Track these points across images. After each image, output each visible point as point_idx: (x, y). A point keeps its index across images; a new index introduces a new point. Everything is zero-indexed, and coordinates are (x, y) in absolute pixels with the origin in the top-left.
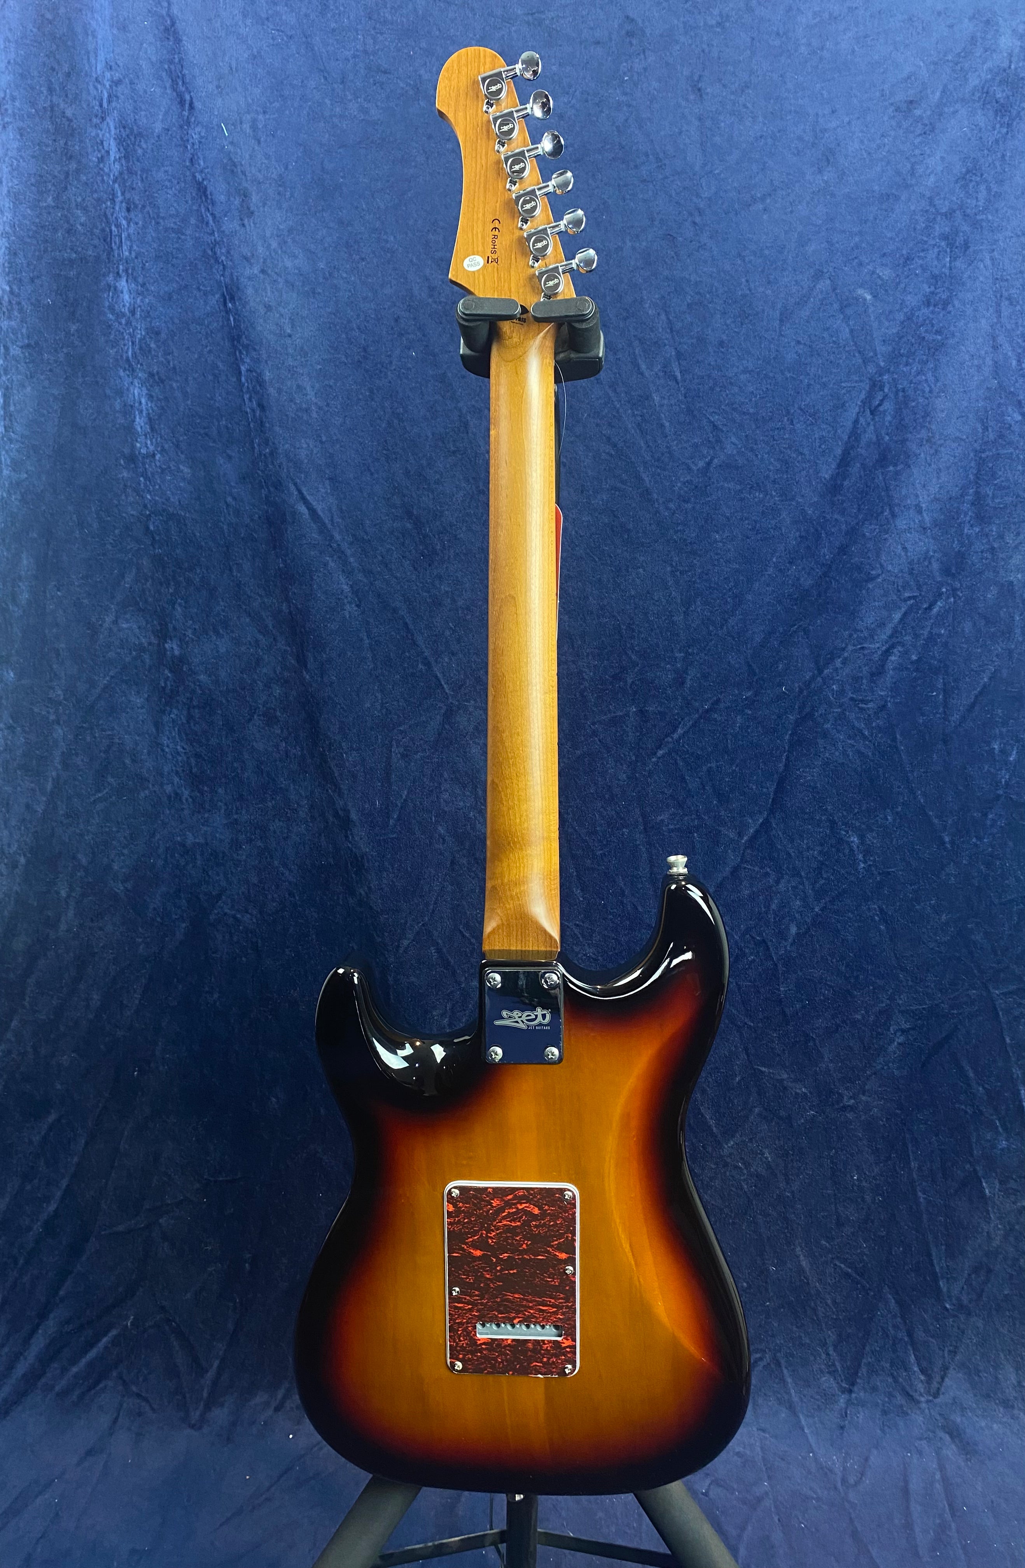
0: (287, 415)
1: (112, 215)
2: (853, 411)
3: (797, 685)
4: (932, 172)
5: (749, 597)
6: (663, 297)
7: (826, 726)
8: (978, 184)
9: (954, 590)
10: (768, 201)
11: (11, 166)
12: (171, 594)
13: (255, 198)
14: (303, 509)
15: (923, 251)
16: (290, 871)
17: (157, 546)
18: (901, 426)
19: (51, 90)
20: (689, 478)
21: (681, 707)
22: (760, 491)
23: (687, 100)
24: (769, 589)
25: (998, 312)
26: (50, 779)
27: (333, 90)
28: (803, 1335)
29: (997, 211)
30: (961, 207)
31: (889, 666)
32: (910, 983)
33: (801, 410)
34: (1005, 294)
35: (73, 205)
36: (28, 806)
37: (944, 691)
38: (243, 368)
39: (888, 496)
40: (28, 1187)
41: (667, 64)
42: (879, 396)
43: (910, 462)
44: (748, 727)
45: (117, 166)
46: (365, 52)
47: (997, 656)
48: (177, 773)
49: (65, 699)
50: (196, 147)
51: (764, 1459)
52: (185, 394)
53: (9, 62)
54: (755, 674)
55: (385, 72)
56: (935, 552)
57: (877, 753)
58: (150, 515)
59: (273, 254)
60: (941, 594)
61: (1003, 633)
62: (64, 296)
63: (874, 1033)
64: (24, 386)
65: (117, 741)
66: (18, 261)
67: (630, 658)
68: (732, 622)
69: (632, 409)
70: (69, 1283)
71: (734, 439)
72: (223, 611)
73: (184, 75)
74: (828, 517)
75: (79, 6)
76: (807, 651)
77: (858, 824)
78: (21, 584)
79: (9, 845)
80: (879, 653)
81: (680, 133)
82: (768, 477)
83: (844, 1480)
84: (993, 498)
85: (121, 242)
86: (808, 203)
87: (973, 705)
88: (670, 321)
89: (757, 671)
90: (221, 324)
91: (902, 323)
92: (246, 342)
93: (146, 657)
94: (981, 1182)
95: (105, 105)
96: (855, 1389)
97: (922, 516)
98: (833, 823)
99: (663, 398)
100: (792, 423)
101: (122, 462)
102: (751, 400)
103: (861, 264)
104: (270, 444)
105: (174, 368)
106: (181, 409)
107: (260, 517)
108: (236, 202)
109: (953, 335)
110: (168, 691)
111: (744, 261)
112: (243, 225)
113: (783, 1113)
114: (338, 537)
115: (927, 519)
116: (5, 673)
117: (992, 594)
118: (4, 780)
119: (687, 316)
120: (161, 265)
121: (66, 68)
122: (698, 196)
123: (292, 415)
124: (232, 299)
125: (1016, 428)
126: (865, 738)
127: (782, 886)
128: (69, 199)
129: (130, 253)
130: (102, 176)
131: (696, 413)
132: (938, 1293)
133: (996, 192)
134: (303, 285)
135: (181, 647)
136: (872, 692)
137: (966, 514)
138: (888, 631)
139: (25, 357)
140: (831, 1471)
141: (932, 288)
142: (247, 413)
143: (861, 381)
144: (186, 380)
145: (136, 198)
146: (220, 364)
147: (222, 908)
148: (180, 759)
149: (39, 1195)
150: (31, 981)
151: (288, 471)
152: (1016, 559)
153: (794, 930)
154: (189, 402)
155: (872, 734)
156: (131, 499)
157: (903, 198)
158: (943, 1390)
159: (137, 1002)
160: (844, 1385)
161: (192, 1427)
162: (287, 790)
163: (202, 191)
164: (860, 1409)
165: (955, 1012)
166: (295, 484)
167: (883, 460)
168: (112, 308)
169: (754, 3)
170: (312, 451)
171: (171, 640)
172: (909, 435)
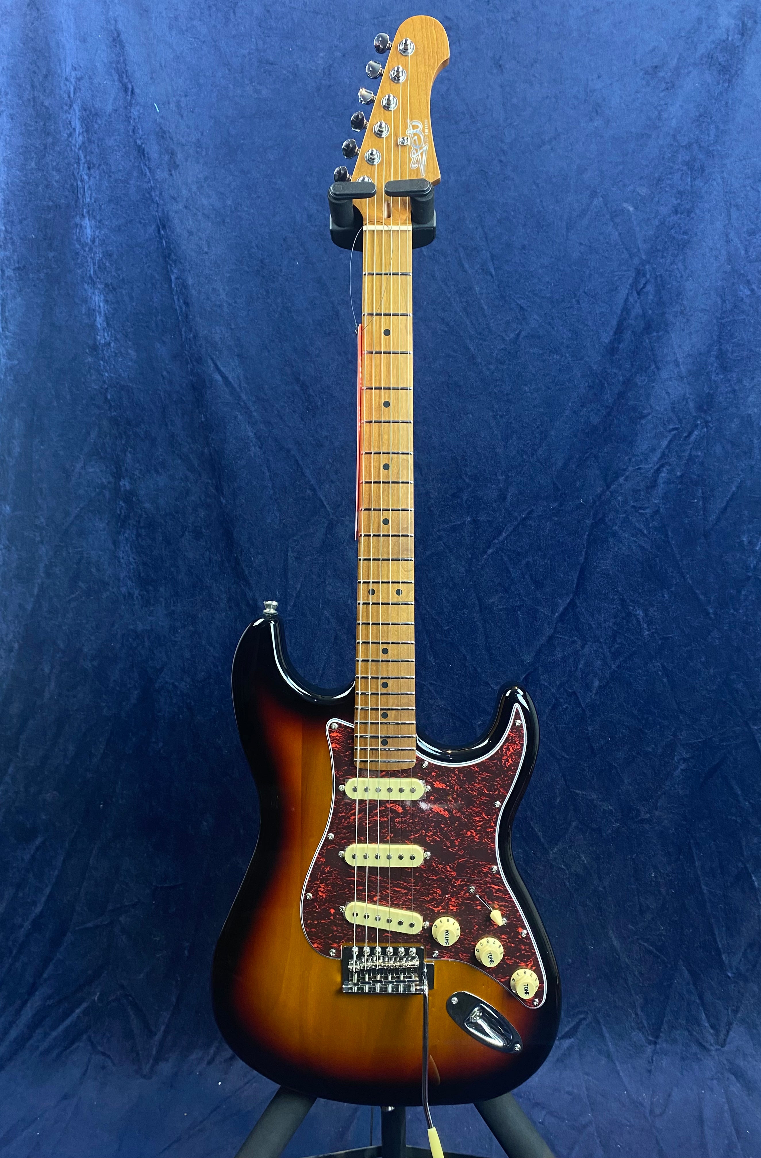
0: (205, 310)
1: (78, 173)
2: (624, 292)
3: (591, 498)
4: (674, 117)
5: (552, 433)
6: (480, 216)
7: (614, 528)
8: (709, 124)
9: (707, 422)
10: (554, 143)
11: (6, 141)
12: (124, 445)
13: (179, 156)
14: (218, 377)
15: (671, 174)
16: (214, 648)
17: (113, 410)
18: (661, 303)
19: (33, 87)
20: (503, 346)
21: (504, 517)
22: (557, 354)
23: (492, 73)
24: (567, 426)
25: (729, 216)
26: (37, 585)
27: (235, 78)
28: (617, 1000)
29: (724, 143)
30: (697, 141)
31: (660, 481)
32: (688, 723)
33: (585, 293)
34: (733, 203)
35: (50, 167)
36: (20, 605)
37: (703, 498)
38: (173, 277)
39: (653, 355)
40: (21, 894)
41: (476, 49)
42: (643, 280)
43: (669, 329)
44: (555, 530)
45: (81, 138)
46: (258, 50)
47: (742, 470)
48: (130, 578)
49: (47, 525)
50: (137, 121)
51: (588, 1096)
52: (131, 298)
53: (3, 68)
54: (559, 490)
55: (272, 64)
56: (690, 394)
57: (654, 547)
58: (107, 388)
59: (193, 195)
60: (696, 426)
61: (745, 453)
62: (44, 232)
63: (663, 762)
64: (15, 297)
65: (86, 555)
66: (11, 208)
67: (465, 481)
68: (540, 452)
69: (460, 298)
70: (51, 967)
71: (536, 317)
72: (161, 455)
73: (127, 71)
74: (609, 371)
75: (53, 28)
76: (598, 472)
77: (642, 601)
78: (14, 441)
79: (7, 635)
80: (652, 471)
81: (488, 97)
82: (562, 343)
83: (651, 1112)
84: (733, 352)
85: (84, 192)
86: (583, 143)
87: (725, 509)
88: (485, 233)
89: (560, 487)
90: (156, 246)
91: (657, 227)
92: (174, 258)
93: (107, 493)
94: (751, 877)
95: (72, 95)
96: (659, 1041)
97: (680, 368)
98: (623, 600)
99: (482, 288)
100: (578, 302)
101: (87, 350)
102: (547, 288)
103: (624, 185)
104: (194, 330)
105: (123, 279)
106: (129, 309)
107: (187, 385)
108: (166, 159)
109: (696, 234)
110: (122, 517)
111: (538, 186)
112: (171, 175)
113: (594, 826)
114: (244, 397)
115: (683, 369)
116: (4, 508)
117: (735, 425)
118: (3, 587)
119: (498, 228)
120: (112, 206)
121: (44, 71)
122: (502, 141)
123: (208, 309)
124: (164, 227)
125: (747, 300)
126: (645, 535)
127: (586, 650)
128: (47, 163)
129: (91, 199)
130: (71, 147)
131: (507, 298)
132: (721, 964)
133: (723, 130)
134: (216, 217)
135: (131, 483)
136: (649, 501)
137: (712, 365)
138: (658, 454)
139: (16, 276)
140: (642, 1104)
141: (679, 201)
142: (176, 310)
143: (629, 270)
144: (132, 288)
145: (95, 159)
146: (156, 276)
147: (164, 678)
148: (132, 567)
149: (29, 900)
150: (23, 737)
151: (207, 350)
152: (752, 398)
153: (596, 683)
154: (134, 304)
155: (650, 532)
156: (94, 377)
157: (653, 136)
158: (728, 1040)
159: (102, 751)
160: (650, 1038)
161: (144, 1077)
162: (211, 588)
163: (141, 152)
164: (664, 1057)
165: (725, 744)
166: (212, 359)
167: (648, 328)
168: (78, 240)
169: (537, 3)
170: (224, 335)
171: (124, 478)
172: (667, 310)
